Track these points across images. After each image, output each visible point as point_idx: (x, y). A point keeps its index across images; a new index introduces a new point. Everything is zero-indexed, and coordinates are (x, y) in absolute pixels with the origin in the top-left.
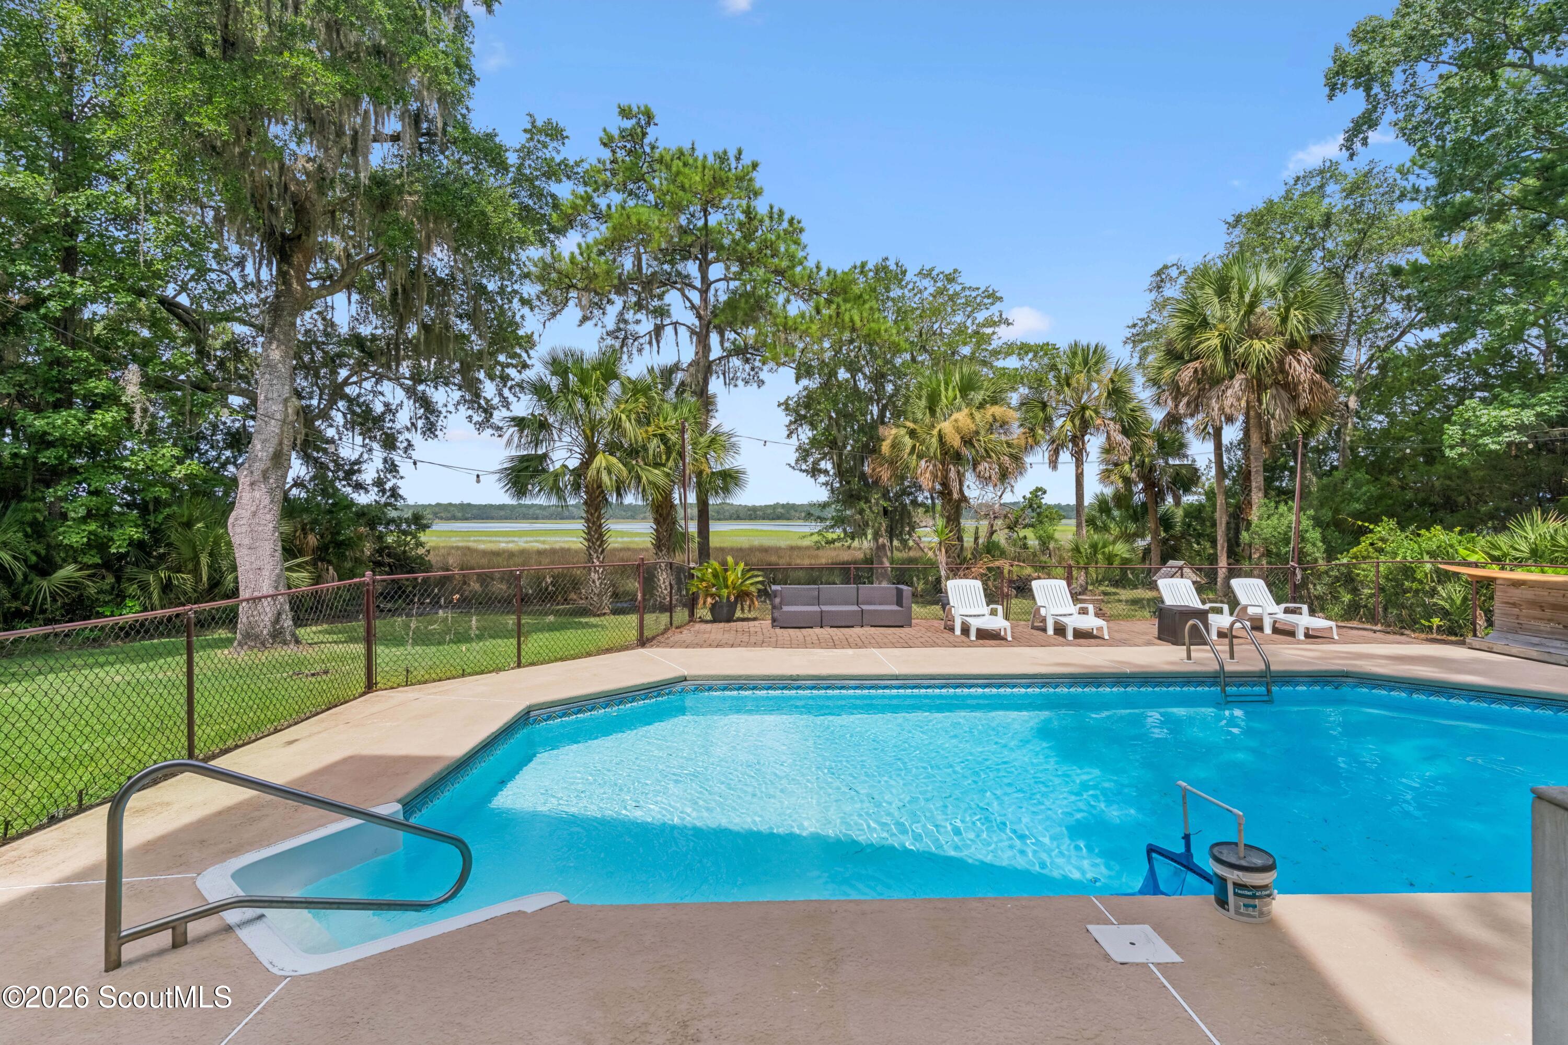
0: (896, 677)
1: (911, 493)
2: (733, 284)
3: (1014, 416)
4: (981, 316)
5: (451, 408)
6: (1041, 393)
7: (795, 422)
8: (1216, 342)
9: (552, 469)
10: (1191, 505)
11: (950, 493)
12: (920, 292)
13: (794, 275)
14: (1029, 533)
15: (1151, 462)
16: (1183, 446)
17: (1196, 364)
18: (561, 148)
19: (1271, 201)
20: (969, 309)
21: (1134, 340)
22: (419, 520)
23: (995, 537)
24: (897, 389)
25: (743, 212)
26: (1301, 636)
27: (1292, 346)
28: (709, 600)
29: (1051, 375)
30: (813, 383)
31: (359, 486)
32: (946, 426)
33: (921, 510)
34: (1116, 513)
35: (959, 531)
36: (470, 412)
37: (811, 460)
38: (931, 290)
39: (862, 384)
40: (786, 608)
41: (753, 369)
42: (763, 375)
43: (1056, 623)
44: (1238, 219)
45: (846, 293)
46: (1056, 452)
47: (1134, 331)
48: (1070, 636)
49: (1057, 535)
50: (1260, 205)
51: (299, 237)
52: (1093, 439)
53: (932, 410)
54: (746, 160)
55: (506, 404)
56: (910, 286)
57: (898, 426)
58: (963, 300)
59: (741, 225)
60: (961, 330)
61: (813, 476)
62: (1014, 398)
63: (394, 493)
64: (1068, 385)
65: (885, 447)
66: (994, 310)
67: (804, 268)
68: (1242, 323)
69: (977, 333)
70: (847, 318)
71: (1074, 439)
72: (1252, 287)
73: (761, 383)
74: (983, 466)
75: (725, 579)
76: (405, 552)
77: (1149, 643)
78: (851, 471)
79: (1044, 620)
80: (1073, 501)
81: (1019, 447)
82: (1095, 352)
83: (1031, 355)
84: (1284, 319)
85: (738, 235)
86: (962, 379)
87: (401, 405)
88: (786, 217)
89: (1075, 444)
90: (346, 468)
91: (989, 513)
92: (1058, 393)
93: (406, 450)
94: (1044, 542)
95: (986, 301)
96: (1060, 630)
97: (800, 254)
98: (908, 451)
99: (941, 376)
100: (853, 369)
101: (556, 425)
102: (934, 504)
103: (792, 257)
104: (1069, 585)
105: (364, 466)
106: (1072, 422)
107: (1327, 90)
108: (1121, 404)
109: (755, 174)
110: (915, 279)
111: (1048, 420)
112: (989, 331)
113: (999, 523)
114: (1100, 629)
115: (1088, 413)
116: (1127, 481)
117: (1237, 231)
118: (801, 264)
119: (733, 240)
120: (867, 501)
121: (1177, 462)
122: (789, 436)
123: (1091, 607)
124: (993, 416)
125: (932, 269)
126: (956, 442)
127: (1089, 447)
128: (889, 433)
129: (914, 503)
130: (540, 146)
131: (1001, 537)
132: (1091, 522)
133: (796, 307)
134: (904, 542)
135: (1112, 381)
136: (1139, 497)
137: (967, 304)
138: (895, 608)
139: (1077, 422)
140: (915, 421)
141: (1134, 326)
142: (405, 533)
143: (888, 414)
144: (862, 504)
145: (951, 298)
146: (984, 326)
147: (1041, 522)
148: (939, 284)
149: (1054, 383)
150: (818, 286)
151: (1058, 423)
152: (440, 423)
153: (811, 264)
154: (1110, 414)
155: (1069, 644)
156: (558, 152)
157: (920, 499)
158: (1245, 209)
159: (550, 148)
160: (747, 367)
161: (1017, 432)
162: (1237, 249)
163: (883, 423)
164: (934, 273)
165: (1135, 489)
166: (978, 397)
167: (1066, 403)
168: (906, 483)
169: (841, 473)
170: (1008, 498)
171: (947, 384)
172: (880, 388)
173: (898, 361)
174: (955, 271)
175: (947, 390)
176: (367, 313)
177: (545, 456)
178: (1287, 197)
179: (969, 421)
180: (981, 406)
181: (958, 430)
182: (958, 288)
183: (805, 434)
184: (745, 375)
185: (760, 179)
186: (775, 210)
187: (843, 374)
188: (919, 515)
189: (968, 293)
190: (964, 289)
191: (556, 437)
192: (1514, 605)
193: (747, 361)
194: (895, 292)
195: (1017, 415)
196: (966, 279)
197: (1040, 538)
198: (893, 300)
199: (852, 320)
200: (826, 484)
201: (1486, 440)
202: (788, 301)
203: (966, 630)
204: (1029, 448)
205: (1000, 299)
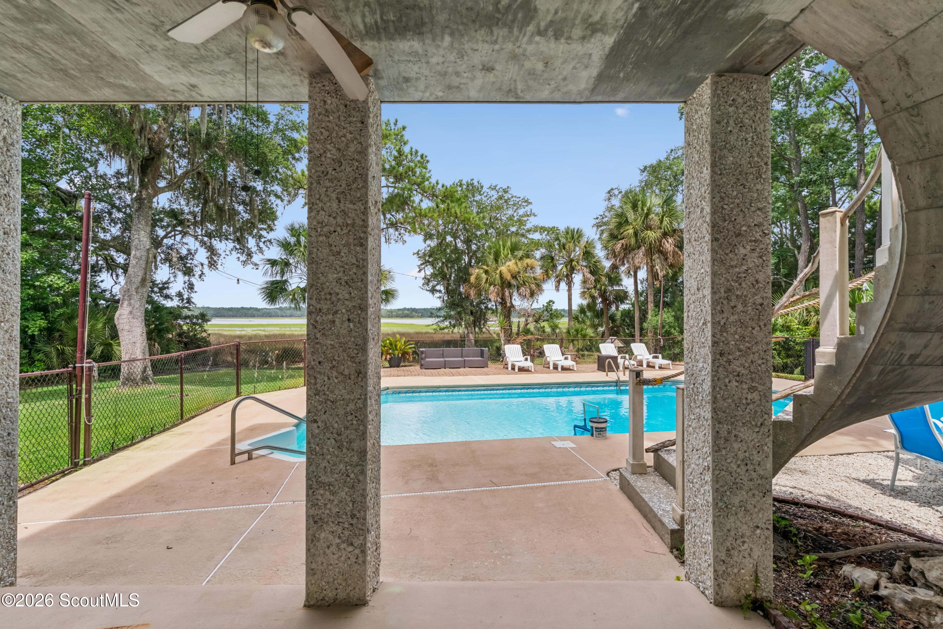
0: (483, 386)
1: (485, 303)
2: (391, 190)
3: (538, 265)
4: (521, 212)
5: (228, 253)
6: (551, 252)
7: (423, 264)
8: (631, 231)
9: (290, 289)
10: (624, 310)
11: (506, 303)
12: (490, 197)
13: (424, 187)
14: (545, 324)
15: (605, 289)
16: (621, 280)
17: (623, 241)
18: (300, 115)
19: (660, 161)
20: (515, 208)
21: (598, 226)
22: (203, 317)
23: (528, 326)
24: (478, 248)
25: (397, 151)
26: (657, 368)
27: (665, 235)
28: (388, 356)
29: (556, 243)
30: (433, 243)
31: (167, 297)
32: (503, 269)
33: (490, 312)
34: (589, 314)
35: (510, 323)
36: (239, 255)
37: (431, 284)
38: (496, 196)
39: (460, 245)
40: (427, 360)
41: (400, 234)
42: (405, 238)
43: (554, 364)
44: (645, 168)
45: (452, 197)
46: (559, 282)
47: (597, 221)
48: (560, 369)
49: (560, 326)
50: (654, 162)
51: (153, 159)
52: (576, 276)
53: (496, 260)
54: (400, 125)
55: (261, 250)
56: (485, 194)
57: (479, 268)
58: (512, 203)
59: (396, 157)
60: (511, 218)
61: (433, 293)
62: (538, 254)
63: (189, 301)
64: (564, 249)
65: (472, 279)
66: (528, 209)
67: (430, 183)
68: (643, 222)
69: (519, 220)
70: (453, 211)
71: (567, 276)
72: (648, 205)
73: (404, 242)
74: (522, 289)
75: (396, 346)
76: (195, 335)
77: (593, 372)
78: (454, 291)
79: (549, 363)
80: (567, 308)
81: (540, 279)
82: (577, 232)
83: (546, 233)
84: (662, 222)
85: (393, 163)
86: (511, 245)
87: (196, 250)
88: (419, 154)
89: (568, 279)
90: (160, 286)
91: (526, 314)
92: (560, 251)
93: (200, 276)
94: (554, 329)
95: (524, 204)
96: (556, 367)
97: (427, 175)
98: (484, 281)
99: (501, 243)
100: (455, 237)
101: (294, 264)
102: (496, 308)
103: (423, 177)
104: (561, 348)
105: (171, 285)
106: (566, 267)
107: (679, 115)
108: (590, 259)
109: (404, 133)
110: (488, 190)
111: (555, 266)
112: (525, 219)
113: (530, 319)
114: (573, 366)
115: (574, 263)
116: (593, 298)
117: (645, 174)
118: (428, 180)
119: (391, 166)
120: (462, 307)
121: (618, 288)
122: (419, 271)
123: (569, 357)
124: (527, 264)
125: (496, 186)
126: (509, 277)
127: (574, 280)
128: (475, 272)
129: (486, 308)
130: (288, 113)
131: (531, 327)
132: (576, 318)
133: (426, 204)
134: (480, 329)
135: (585, 247)
136: (599, 306)
137: (514, 205)
138: (480, 358)
139: (569, 267)
140: (488, 266)
141: (597, 218)
142: (195, 324)
143: (473, 261)
144: (460, 309)
145: (506, 201)
146: (523, 217)
147: (552, 318)
148: (500, 194)
149: (557, 247)
150: (437, 192)
151: (559, 268)
152: (220, 261)
153: (433, 181)
154: (584, 264)
155: (559, 372)
156: (299, 117)
157: (489, 306)
158: (648, 163)
159: (294, 115)
160: (397, 233)
161: (539, 272)
162: (644, 184)
163: (471, 266)
164: (497, 188)
165: (597, 302)
166: (520, 253)
167: (563, 257)
168: (482, 298)
169: (448, 291)
170: (535, 306)
171: (504, 247)
172: (469, 247)
173: (479, 233)
174: (508, 187)
175: (504, 250)
176: (177, 197)
177: (286, 281)
178: (667, 159)
179: (515, 266)
180: (521, 259)
181: (509, 271)
182: (510, 196)
183: (429, 270)
184: (395, 238)
185: (407, 135)
186: (414, 150)
187: (449, 239)
188: (489, 315)
189: (514, 199)
190: (512, 197)
191: (293, 271)
193: (397, 230)
194: (478, 198)
195: (540, 263)
196: (513, 192)
197: (551, 327)
198: (476, 201)
199: (456, 213)
200: (440, 297)
202: (422, 201)
203: (513, 369)
204: (544, 281)
205: (531, 203)
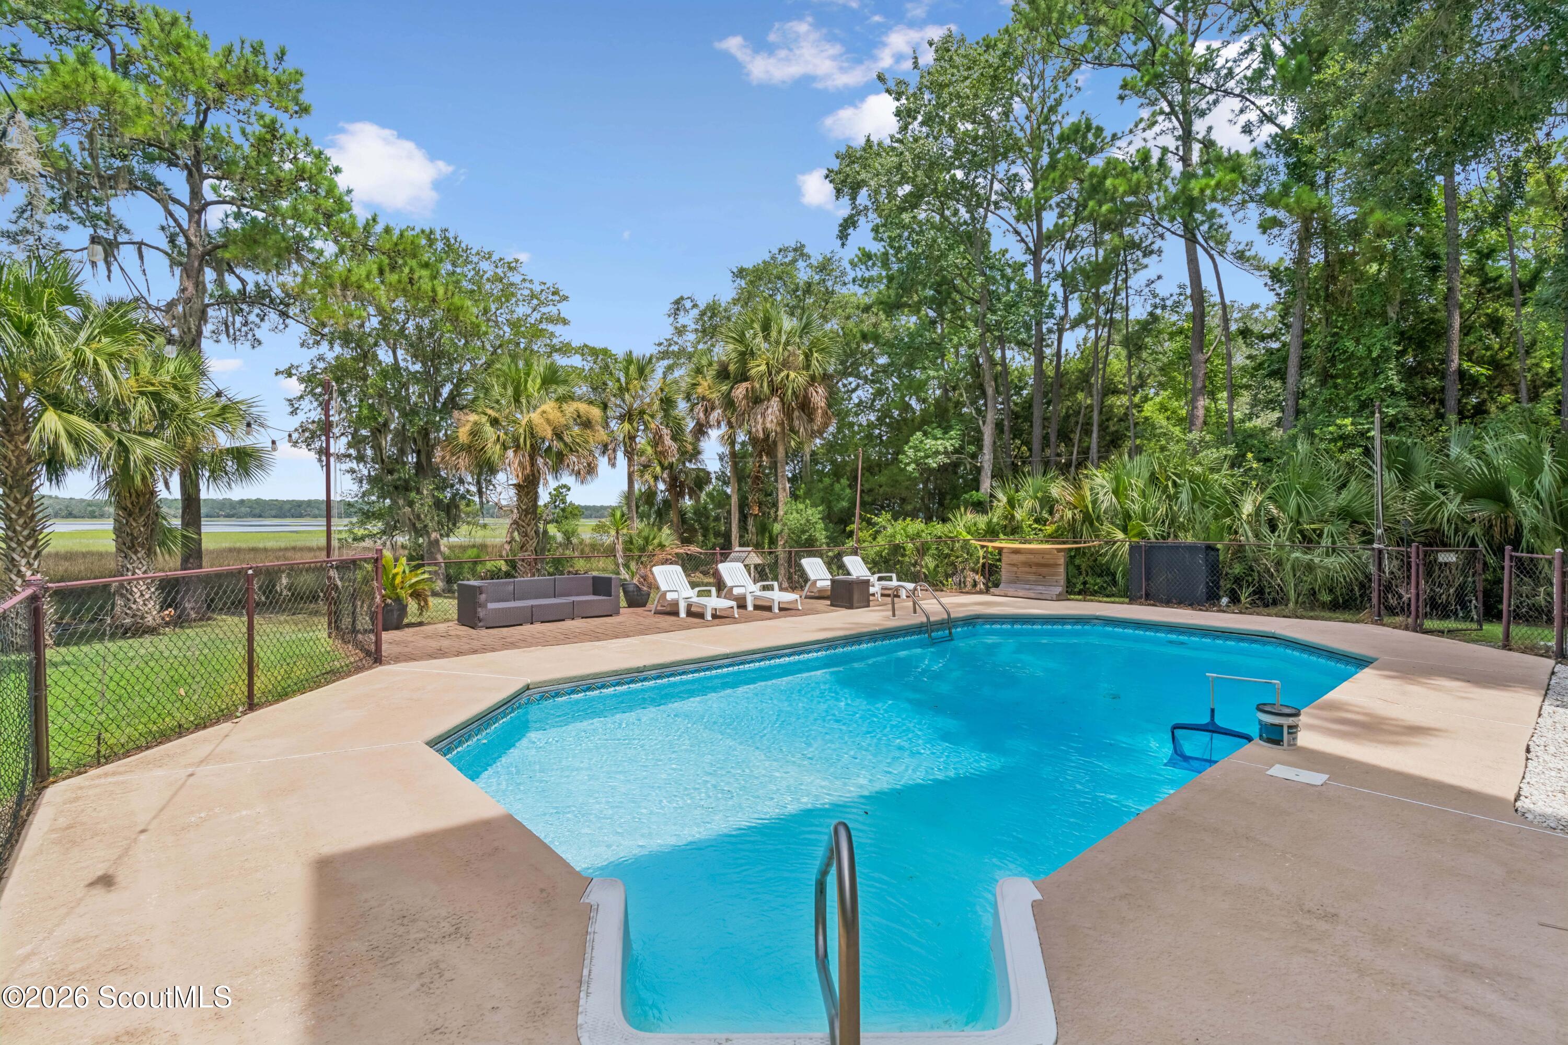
1: (453, 486)
8: (764, 369)
14: (551, 528)
27: (813, 381)
32: (535, 417)
40: (491, 606)
46: (614, 450)
53: (517, 401)
54: (290, 64)
57: (475, 412)
64: (627, 390)
65: (461, 434)
68: (780, 356)
71: (627, 440)
73: (258, 343)
74: (571, 460)
84: (808, 358)
86: (545, 371)
89: (628, 445)
92: (619, 394)
94: (568, 536)
98: (491, 440)
108: (670, 411)
109: (303, 85)
115: (645, 417)
116: (656, 481)
118: (350, 210)
120: (419, 492)
124: (577, 411)
125: (492, 253)
126: (547, 434)
128: (467, 420)
129: (456, 495)
135: (662, 390)
136: (663, 495)
140: (495, 409)
141: (660, 344)
144: (413, 494)
158: (748, 265)
164: (495, 257)
165: (659, 488)
166: (559, 390)
174: (514, 260)
175: (526, 380)
180: (562, 401)
181: (549, 422)
182: (519, 278)
189: (531, 285)
190: (526, 280)
192: (1014, 565)
196: (525, 270)
201: (930, 461)
